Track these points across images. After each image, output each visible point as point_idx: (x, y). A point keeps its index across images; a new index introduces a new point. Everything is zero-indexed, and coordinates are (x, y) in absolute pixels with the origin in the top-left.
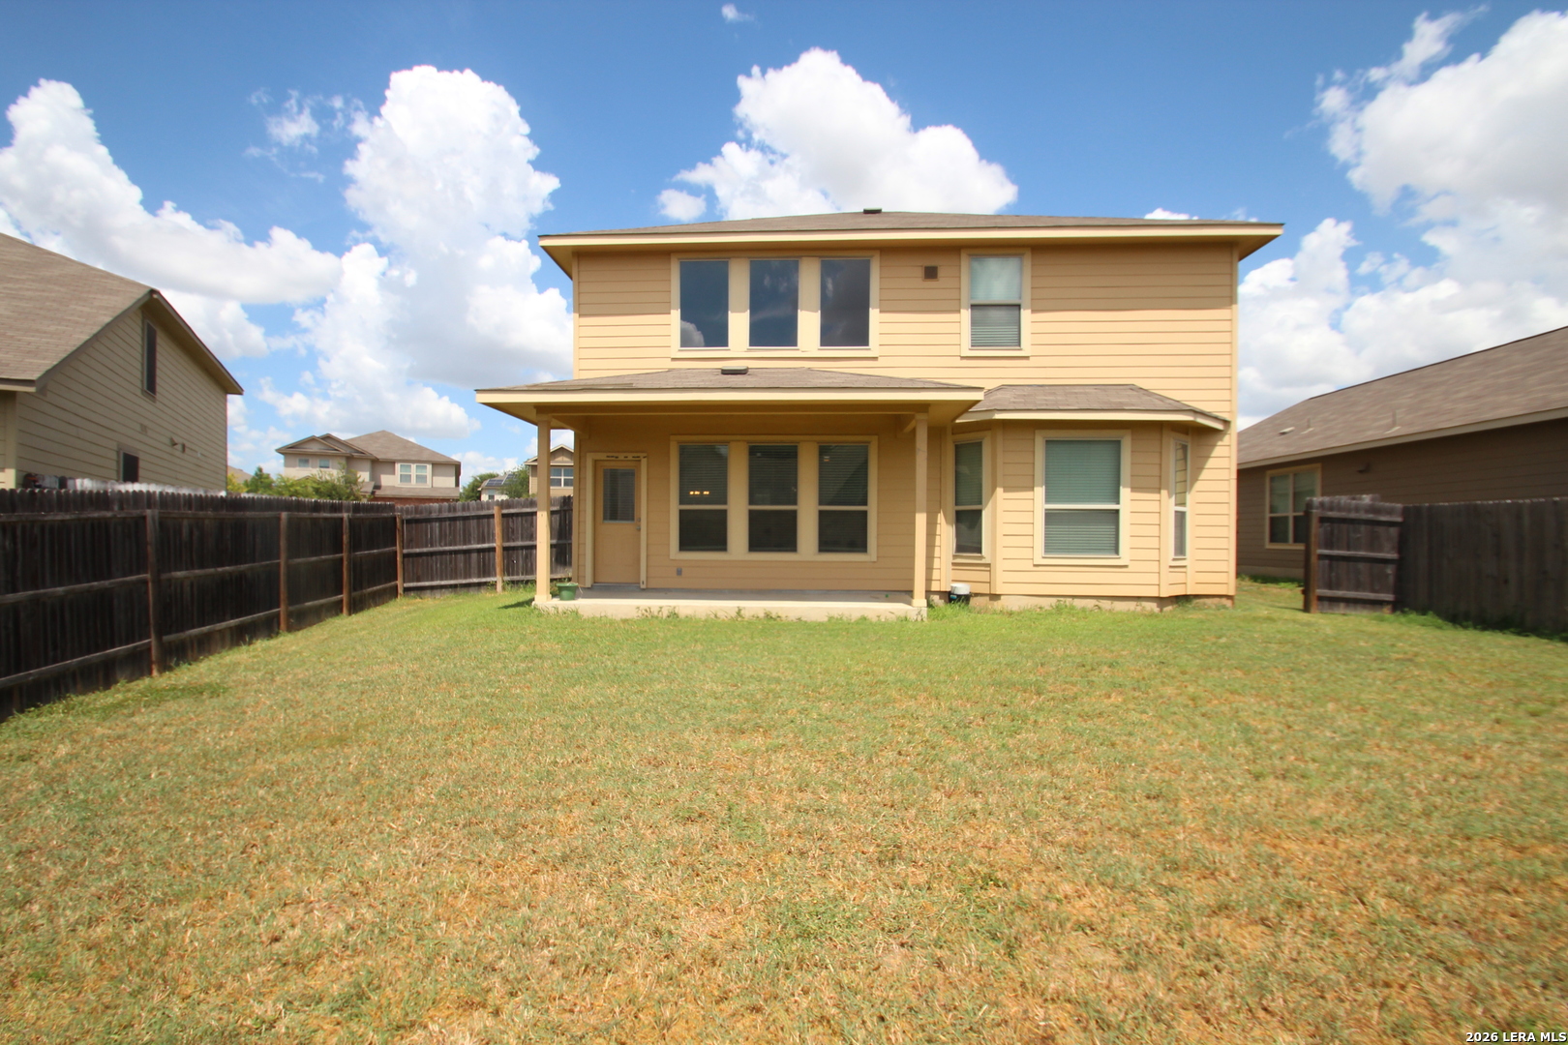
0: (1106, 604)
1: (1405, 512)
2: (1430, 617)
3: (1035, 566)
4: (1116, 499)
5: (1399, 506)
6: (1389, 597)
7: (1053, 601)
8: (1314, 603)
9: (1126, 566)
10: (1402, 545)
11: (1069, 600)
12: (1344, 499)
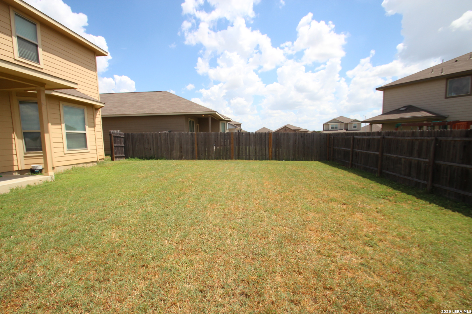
0: (85, 165)
1: (125, 134)
2: (137, 159)
3: (65, 154)
4: (85, 130)
5: (123, 133)
6: (124, 155)
7: (71, 167)
8: (114, 158)
9: (89, 152)
10: (125, 143)
11: (76, 165)
12: (115, 131)
